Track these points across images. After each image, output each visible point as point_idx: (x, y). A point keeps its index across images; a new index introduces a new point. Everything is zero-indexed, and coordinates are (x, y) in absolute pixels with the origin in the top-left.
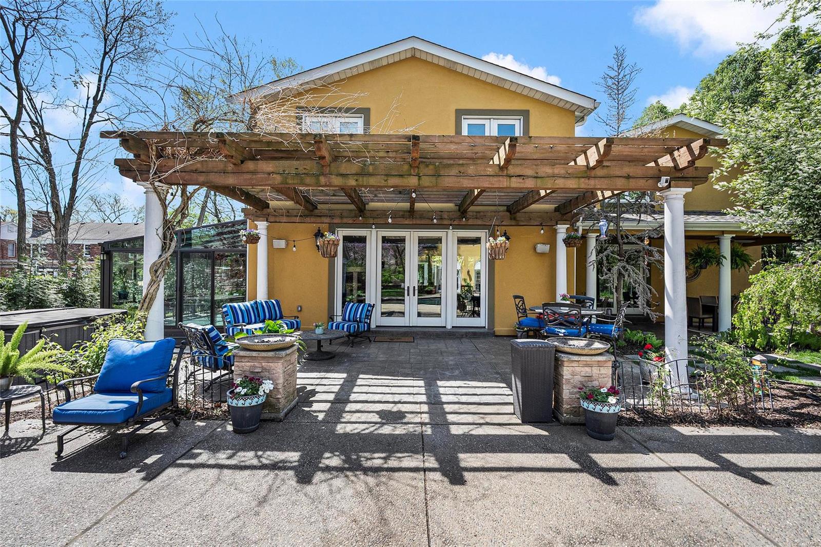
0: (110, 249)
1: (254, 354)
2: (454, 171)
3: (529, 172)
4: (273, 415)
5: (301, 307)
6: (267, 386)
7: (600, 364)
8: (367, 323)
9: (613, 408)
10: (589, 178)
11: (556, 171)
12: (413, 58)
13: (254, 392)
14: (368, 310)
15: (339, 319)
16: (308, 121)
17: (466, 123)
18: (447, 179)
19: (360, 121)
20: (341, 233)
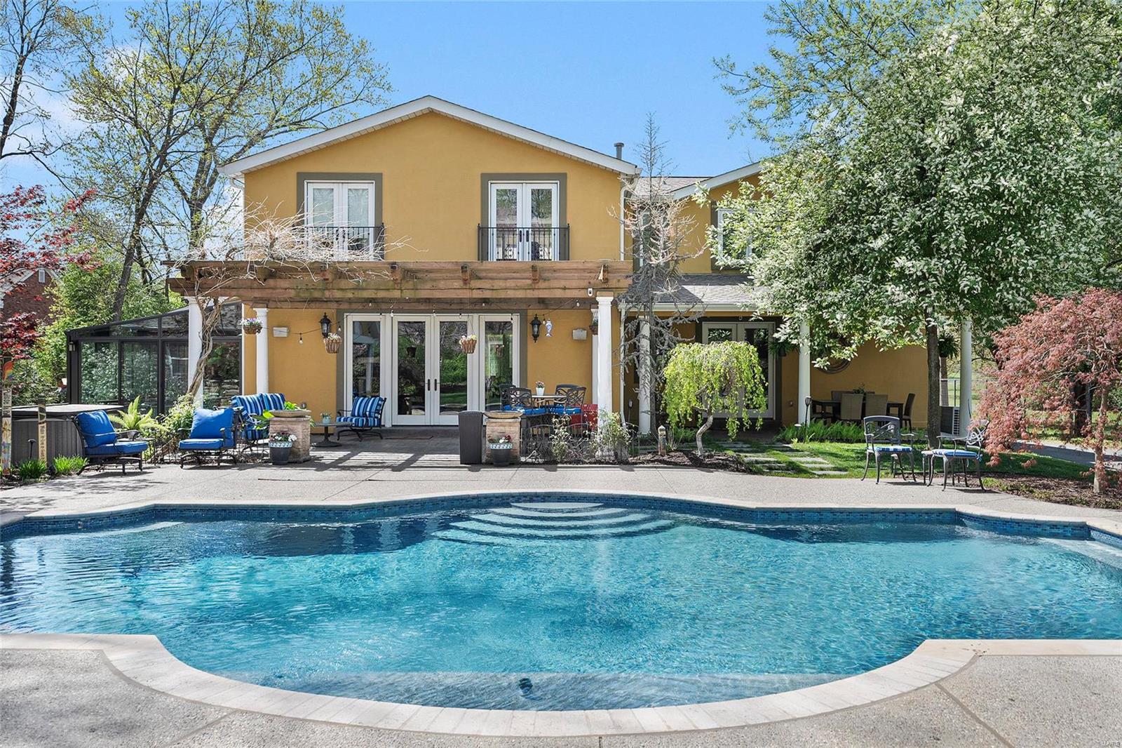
0: (77, 338)
1: (283, 419)
2: (429, 286)
3: (488, 286)
4: (295, 460)
5: (305, 404)
6: (292, 437)
7: (510, 425)
8: (377, 418)
9: (502, 446)
10: (533, 289)
11: (508, 285)
12: (432, 114)
13: (286, 439)
14: (378, 404)
15: (349, 414)
16: (311, 188)
17: (494, 188)
18: (423, 292)
19: (371, 188)
20: (351, 319)
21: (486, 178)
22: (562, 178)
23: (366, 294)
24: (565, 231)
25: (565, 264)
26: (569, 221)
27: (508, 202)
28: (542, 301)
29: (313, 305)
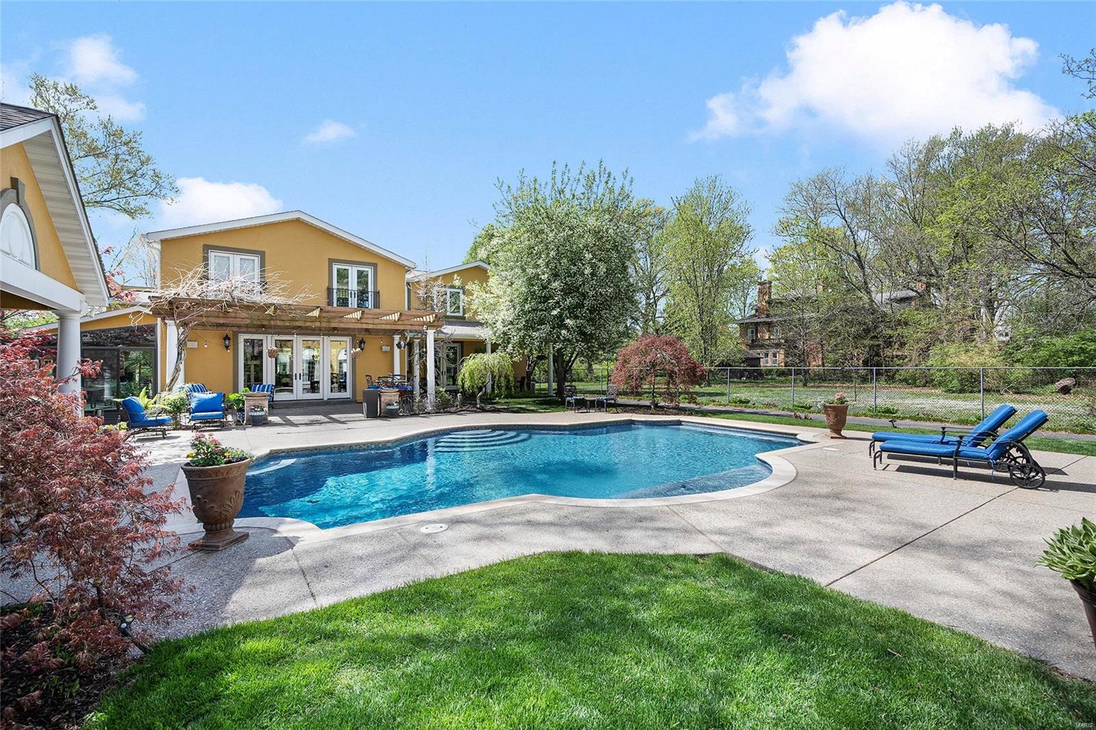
1: (256, 398)
12: (298, 220)
16: (212, 255)
17: (335, 267)
18: (333, 324)
19: (257, 259)
20: (242, 338)
21: (331, 261)
22: (375, 266)
23: (298, 324)
24: (377, 294)
25: (377, 310)
26: (378, 289)
27: (343, 276)
28: (367, 330)
29: (220, 328)
